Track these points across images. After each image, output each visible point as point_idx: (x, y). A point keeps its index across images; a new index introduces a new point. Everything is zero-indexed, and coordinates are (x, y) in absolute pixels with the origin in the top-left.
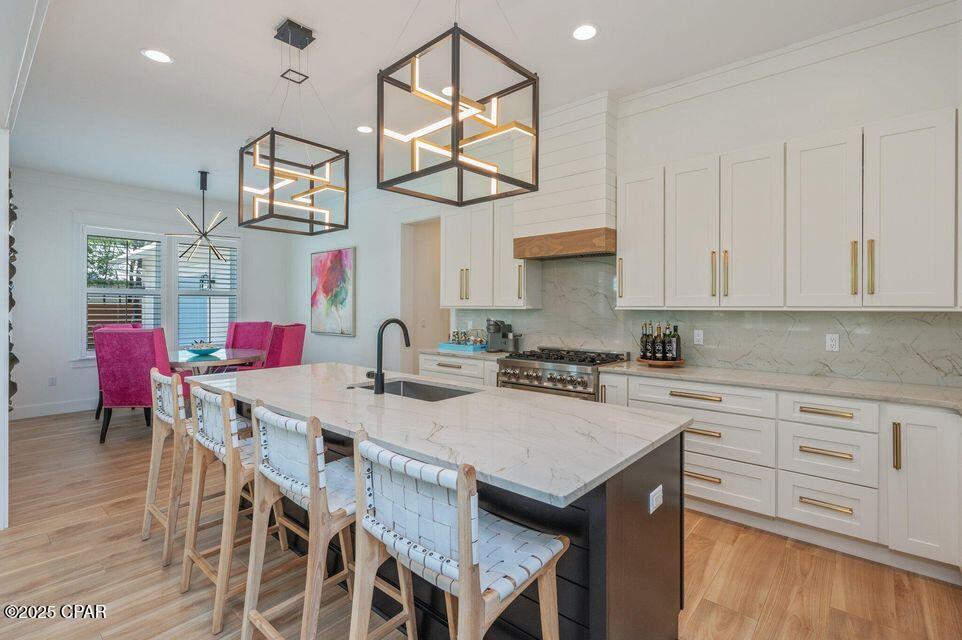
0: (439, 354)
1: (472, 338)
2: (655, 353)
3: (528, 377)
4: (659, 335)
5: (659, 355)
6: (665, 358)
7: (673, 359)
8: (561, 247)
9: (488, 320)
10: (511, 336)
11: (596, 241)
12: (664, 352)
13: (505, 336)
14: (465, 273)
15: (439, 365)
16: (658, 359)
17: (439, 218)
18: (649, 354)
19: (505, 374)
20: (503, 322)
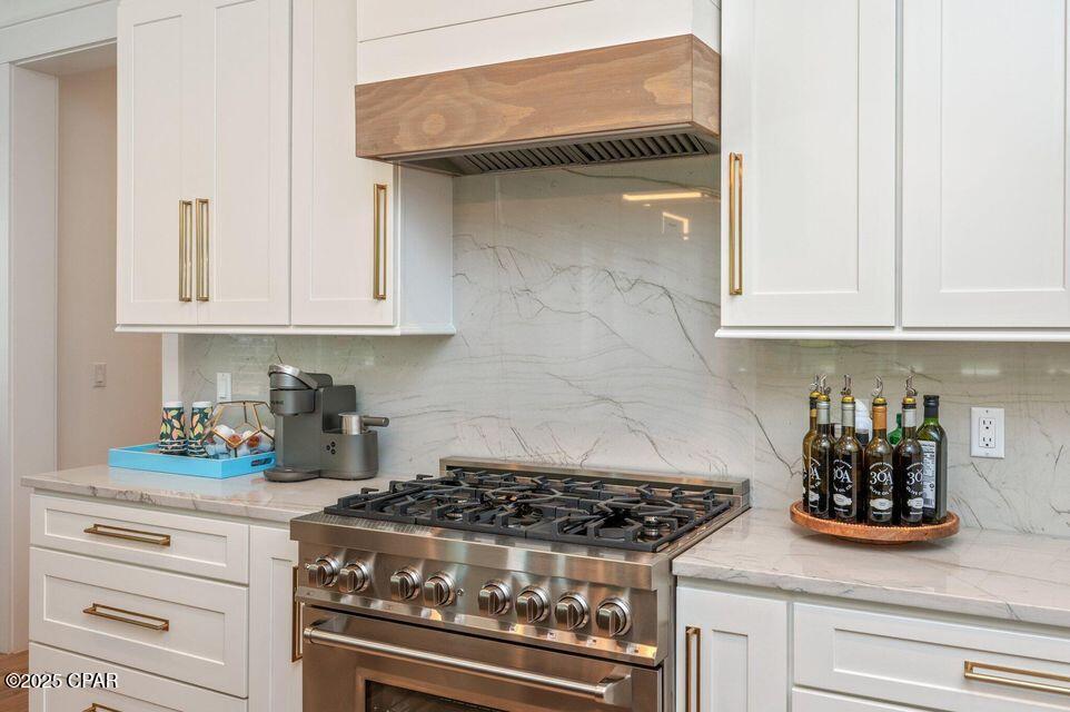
0: (93, 494)
1: (223, 431)
2: (864, 495)
3: (405, 591)
4: (880, 433)
5: (883, 504)
6: (900, 514)
7: (928, 517)
8: (528, 111)
9: (275, 373)
10: (352, 424)
11: (657, 87)
12: (901, 495)
13: (332, 425)
14: (194, 210)
15: (94, 531)
16: (878, 521)
17: (113, 48)
18: (842, 500)
19: (321, 577)
20: (324, 379)
